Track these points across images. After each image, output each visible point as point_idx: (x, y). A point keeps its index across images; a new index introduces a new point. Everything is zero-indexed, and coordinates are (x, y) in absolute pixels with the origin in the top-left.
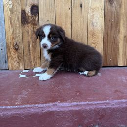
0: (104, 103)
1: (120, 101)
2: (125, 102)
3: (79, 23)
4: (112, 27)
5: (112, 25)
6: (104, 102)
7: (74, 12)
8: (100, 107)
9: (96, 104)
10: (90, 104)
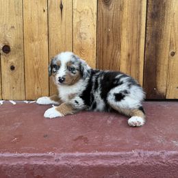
0: (42, 156)
1: (70, 154)
2: (78, 157)
3: (59, 33)
4: (108, 40)
5: (108, 36)
6: (45, 154)
7: (51, 15)
8: (35, 163)
9: (29, 158)
10: (19, 158)
